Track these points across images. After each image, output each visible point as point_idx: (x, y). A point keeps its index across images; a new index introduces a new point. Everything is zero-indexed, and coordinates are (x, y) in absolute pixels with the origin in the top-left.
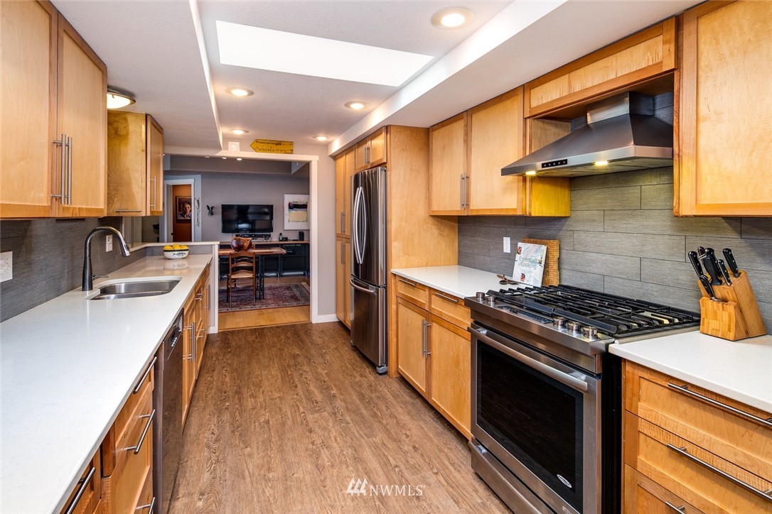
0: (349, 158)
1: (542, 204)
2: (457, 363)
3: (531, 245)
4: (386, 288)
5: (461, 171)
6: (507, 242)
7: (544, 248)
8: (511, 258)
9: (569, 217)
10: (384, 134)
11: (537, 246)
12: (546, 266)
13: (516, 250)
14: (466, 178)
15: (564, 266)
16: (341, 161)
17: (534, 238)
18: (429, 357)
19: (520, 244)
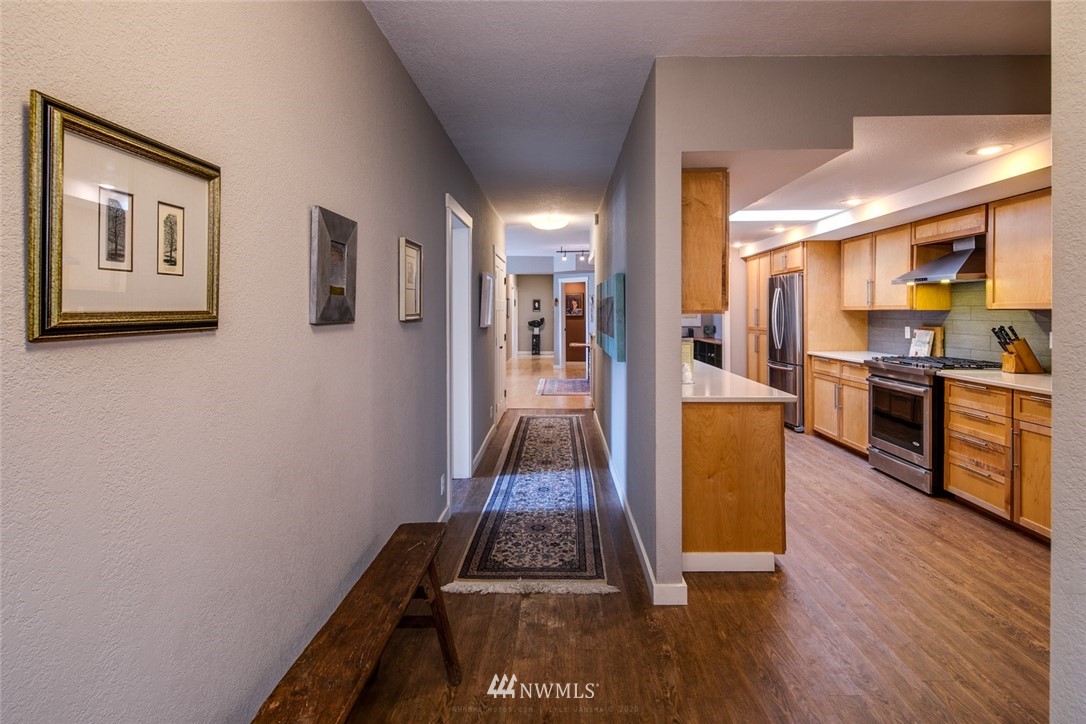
0: (765, 261)
1: (925, 301)
2: (861, 407)
3: (922, 331)
4: (803, 366)
5: (868, 277)
6: (907, 330)
7: (931, 333)
8: (909, 342)
9: (949, 311)
10: (801, 247)
11: (927, 331)
12: (934, 345)
13: (913, 335)
14: (872, 283)
15: (947, 345)
16: (754, 264)
17: (927, 326)
18: (840, 409)
19: (915, 331)
